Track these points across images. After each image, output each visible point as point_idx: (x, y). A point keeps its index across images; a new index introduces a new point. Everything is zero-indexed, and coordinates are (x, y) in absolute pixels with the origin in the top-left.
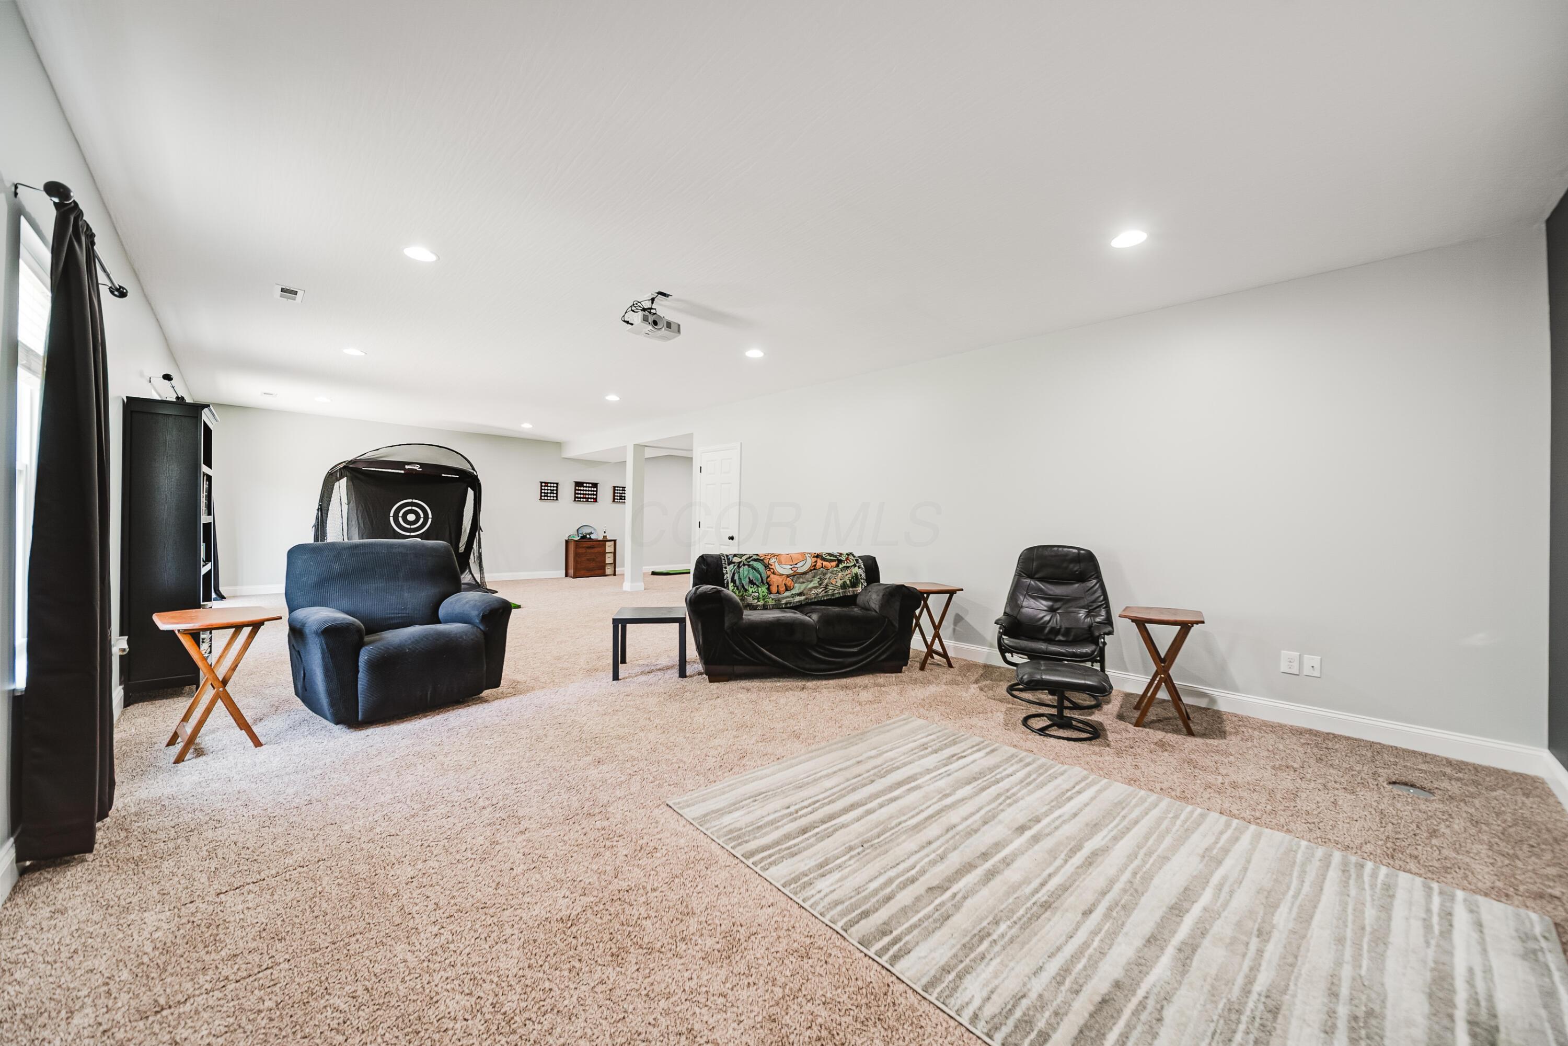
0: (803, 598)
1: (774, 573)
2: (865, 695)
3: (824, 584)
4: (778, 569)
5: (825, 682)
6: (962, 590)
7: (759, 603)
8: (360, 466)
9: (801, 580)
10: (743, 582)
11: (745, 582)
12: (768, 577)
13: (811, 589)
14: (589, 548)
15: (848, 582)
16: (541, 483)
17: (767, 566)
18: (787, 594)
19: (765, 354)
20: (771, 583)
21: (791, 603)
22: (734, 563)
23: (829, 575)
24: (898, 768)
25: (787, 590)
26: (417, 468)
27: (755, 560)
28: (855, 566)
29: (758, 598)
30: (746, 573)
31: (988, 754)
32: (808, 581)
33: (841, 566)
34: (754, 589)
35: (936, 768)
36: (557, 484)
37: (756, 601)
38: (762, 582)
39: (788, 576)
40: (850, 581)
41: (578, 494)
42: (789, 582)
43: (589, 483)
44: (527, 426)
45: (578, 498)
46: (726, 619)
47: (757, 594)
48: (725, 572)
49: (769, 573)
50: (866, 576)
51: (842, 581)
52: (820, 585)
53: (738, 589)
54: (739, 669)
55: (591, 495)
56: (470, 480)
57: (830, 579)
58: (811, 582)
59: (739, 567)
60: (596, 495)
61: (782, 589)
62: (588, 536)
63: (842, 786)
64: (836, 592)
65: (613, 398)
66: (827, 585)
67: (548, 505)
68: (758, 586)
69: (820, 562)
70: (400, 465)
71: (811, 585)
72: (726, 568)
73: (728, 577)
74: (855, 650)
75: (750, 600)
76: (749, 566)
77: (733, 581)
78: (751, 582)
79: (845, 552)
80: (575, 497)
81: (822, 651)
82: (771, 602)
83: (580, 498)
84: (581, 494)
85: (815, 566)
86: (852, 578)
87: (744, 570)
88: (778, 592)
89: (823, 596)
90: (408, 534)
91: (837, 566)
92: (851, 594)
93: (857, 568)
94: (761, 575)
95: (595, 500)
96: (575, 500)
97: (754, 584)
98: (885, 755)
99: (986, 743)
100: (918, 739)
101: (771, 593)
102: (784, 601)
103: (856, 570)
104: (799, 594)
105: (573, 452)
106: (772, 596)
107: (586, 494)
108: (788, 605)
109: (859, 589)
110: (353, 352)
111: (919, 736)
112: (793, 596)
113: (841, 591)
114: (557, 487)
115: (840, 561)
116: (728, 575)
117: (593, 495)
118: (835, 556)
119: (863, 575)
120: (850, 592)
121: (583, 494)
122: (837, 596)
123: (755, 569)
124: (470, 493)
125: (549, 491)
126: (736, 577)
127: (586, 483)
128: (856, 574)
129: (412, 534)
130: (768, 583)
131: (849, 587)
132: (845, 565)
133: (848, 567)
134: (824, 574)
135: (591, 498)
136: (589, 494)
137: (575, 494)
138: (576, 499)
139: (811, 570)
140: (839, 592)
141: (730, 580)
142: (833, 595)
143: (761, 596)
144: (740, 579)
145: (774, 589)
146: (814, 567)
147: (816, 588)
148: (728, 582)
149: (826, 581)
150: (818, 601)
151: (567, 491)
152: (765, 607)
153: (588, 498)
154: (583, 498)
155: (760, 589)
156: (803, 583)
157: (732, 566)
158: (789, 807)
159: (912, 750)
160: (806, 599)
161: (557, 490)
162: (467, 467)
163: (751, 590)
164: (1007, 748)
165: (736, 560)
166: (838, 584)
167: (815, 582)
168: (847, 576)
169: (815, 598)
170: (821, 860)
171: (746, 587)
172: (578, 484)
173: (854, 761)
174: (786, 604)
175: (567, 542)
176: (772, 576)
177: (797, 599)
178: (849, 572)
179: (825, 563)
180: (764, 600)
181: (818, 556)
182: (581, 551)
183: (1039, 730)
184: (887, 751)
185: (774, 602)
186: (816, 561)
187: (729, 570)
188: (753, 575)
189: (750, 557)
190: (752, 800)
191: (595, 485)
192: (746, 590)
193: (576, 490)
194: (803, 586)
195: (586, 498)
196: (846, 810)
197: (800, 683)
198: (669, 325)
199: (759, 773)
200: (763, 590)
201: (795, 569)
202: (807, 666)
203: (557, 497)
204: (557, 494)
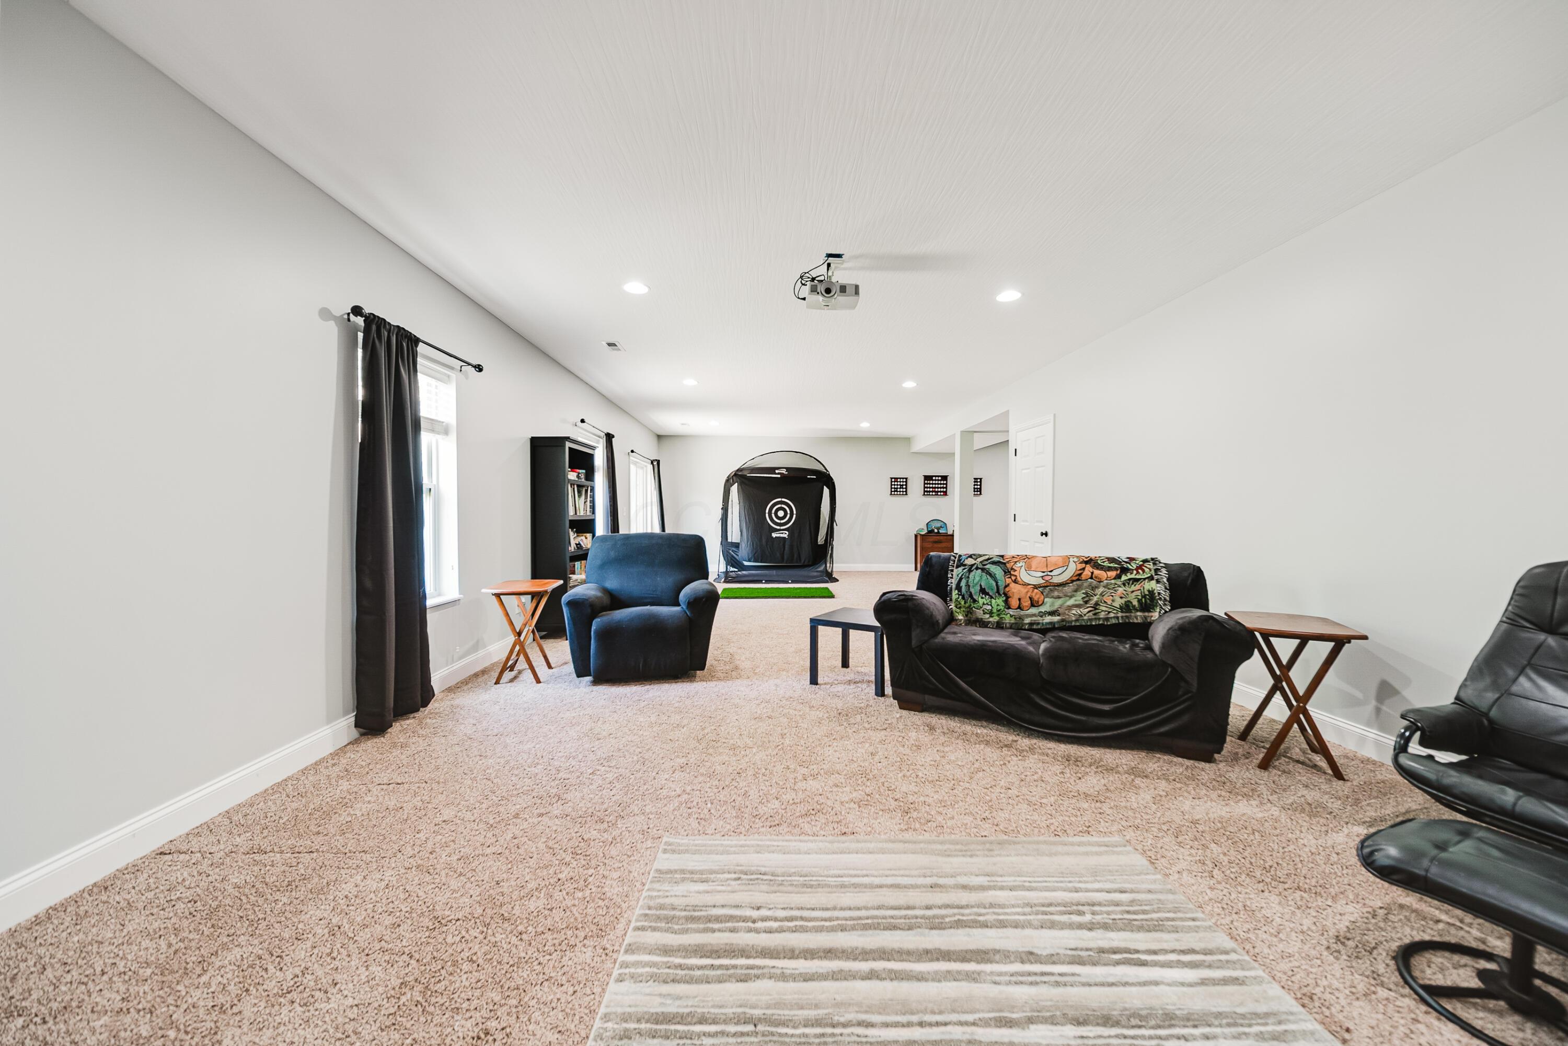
0: (1056, 619)
1: (1015, 582)
2: (1093, 782)
3: (1093, 602)
4: (1024, 576)
5: (1052, 745)
6: (1365, 638)
7: (991, 619)
8: (745, 473)
9: (1056, 594)
10: (972, 590)
11: (975, 590)
12: (1006, 587)
13: (1070, 608)
14: (935, 542)
15: (1135, 603)
16: (892, 478)
17: (1008, 572)
18: (1034, 611)
19: (1023, 294)
20: (1010, 594)
21: (1038, 624)
22: (965, 565)
23: (1101, 590)
24: (985, 925)
25: (1033, 605)
26: (784, 471)
27: (994, 563)
28: (1151, 578)
29: (991, 613)
30: (977, 579)
31: (1203, 982)
32: (1066, 596)
33: (1124, 578)
34: (986, 600)
35: (1052, 959)
36: (906, 479)
37: (987, 616)
38: (998, 591)
39: (1036, 587)
40: (1139, 601)
41: (927, 488)
42: (1036, 595)
43: (938, 476)
44: (865, 425)
45: (927, 492)
46: (914, 634)
47: (989, 607)
48: (950, 576)
49: (1008, 581)
50: (1171, 596)
51: (1123, 601)
52: (1086, 602)
53: (963, 598)
54: (930, 699)
55: (941, 488)
56: (825, 479)
57: (1102, 595)
58: (1071, 597)
59: (970, 571)
60: (946, 488)
61: (1026, 603)
62: (936, 531)
63: (863, 913)
64: (1112, 615)
65: (909, 384)
66: (1097, 604)
67: (898, 500)
68: (992, 597)
69: (1089, 569)
70: (772, 470)
71: (1071, 602)
72: (952, 571)
73: (953, 582)
74: (1106, 707)
75: (979, 614)
76: (983, 570)
77: (958, 587)
78: (983, 591)
79: (1141, 555)
80: (925, 491)
81: (1052, 699)
82: (1008, 620)
83: (930, 492)
84: (930, 488)
85: (1080, 575)
86: (1144, 596)
87: (976, 575)
88: (1019, 608)
89: (1091, 620)
90: (778, 528)
91: (1118, 577)
92: (1139, 620)
93: (1154, 582)
94: (997, 585)
95: (945, 493)
96: (924, 495)
97: (988, 594)
98: (992, 893)
99: (1233, 957)
100: (1087, 891)
101: (1009, 608)
102: (1027, 621)
103: (1152, 585)
104: (1052, 613)
105: (919, 446)
106: (1011, 612)
107: (935, 488)
108: (1035, 627)
109: (1155, 615)
110: (690, 382)
111: (1097, 886)
112: (1042, 614)
113: (1120, 614)
114: (906, 482)
115: (1125, 570)
116: (953, 581)
117: (943, 488)
118: (1119, 562)
119: (1166, 595)
120: (1138, 617)
121: (932, 488)
122: (1114, 621)
123: (990, 575)
124: (826, 491)
125: (899, 486)
126: (963, 584)
127: (936, 476)
128: (1151, 592)
129: (782, 528)
130: (1005, 594)
131: (1137, 611)
132: (1133, 576)
133: (1136, 580)
134: (1094, 588)
135: (941, 492)
136: (938, 488)
137: (925, 487)
138: (926, 493)
139: (1072, 581)
140: (1115, 617)
141: (954, 586)
142: (1107, 619)
143: (995, 611)
144: (968, 586)
145: (1014, 602)
146: (1078, 577)
147: (1078, 606)
148: (951, 588)
149: (1095, 599)
150: (1081, 626)
151: (916, 486)
152: (999, 626)
153: (938, 492)
154: (932, 492)
155: (993, 601)
156: (1059, 597)
157: (960, 569)
158: (758, 908)
159: (1050, 905)
160: (1063, 620)
161: (906, 485)
162: (820, 468)
163: (981, 601)
164: (1275, 990)
165: (970, 561)
166: (1117, 604)
167: (1079, 598)
168: (1134, 595)
169: (1076, 620)
170: (681, 1010)
171: (975, 597)
172: (928, 478)
173: (929, 881)
174: (1031, 624)
175: (916, 536)
176: (1013, 585)
177: (1048, 619)
178: (1138, 587)
179: (1097, 572)
180: (998, 615)
181: (1089, 561)
182: (927, 545)
183: (1428, 988)
184: (1002, 888)
185: (1013, 621)
186: (1084, 569)
187: (956, 573)
188: (987, 582)
189: (989, 559)
190: (733, 876)
191: (945, 478)
192: (975, 601)
193: (925, 484)
194: (1058, 603)
195: (935, 492)
196: (809, 954)
197: (1007, 736)
198: (843, 289)
199: (794, 844)
200: (999, 602)
201: (1047, 578)
202: (1027, 716)
203: (906, 491)
204: (906, 488)
